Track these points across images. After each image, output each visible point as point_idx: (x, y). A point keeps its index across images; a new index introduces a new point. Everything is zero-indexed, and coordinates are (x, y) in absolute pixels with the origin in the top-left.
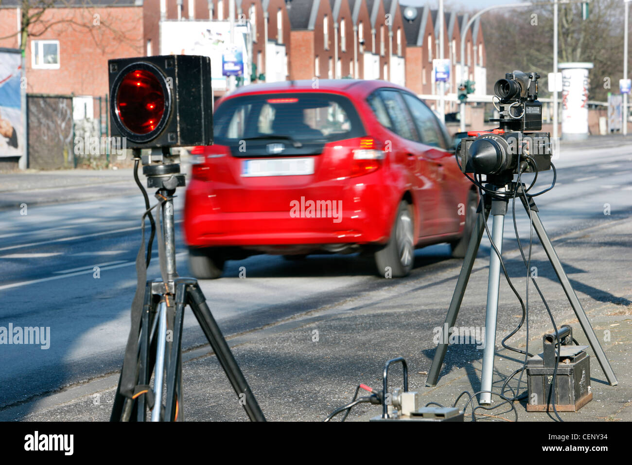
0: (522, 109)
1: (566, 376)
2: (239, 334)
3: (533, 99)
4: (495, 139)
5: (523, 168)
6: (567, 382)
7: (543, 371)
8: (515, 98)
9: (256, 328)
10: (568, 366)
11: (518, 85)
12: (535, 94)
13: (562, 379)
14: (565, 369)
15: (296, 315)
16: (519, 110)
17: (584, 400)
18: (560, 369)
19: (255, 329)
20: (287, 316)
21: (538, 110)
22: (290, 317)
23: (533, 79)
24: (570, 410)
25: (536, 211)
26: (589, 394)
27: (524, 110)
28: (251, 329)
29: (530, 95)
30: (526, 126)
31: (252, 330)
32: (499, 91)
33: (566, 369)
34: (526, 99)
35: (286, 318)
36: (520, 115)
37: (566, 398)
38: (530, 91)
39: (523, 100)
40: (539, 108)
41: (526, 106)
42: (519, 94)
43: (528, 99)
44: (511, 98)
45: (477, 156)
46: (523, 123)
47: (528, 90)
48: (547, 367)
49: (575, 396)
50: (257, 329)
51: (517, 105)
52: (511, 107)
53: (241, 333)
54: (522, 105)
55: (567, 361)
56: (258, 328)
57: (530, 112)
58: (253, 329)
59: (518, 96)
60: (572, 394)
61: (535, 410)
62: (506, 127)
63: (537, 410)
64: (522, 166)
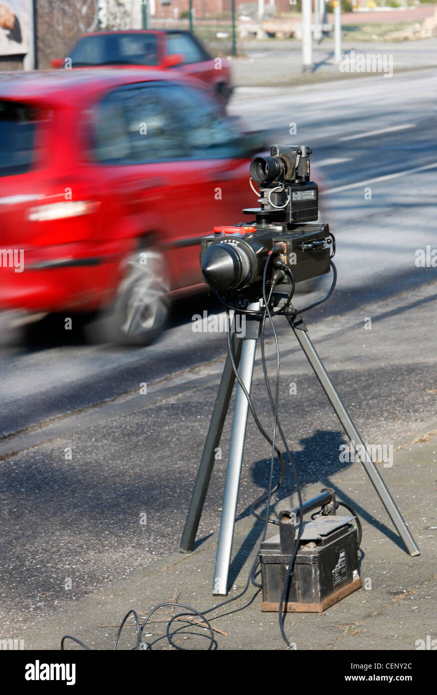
0: (286, 196)
1: (309, 565)
2: (75, 412)
3: (304, 180)
4: (234, 244)
5: (276, 280)
6: (310, 573)
7: (279, 558)
8: (278, 180)
9: (105, 400)
10: (311, 553)
11: (282, 164)
12: (306, 175)
13: (304, 569)
14: (306, 557)
15: (174, 374)
16: (283, 197)
17: (341, 593)
18: (300, 557)
19: (103, 402)
20: (159, 378)
21: (313, 194)
22: (163, 378)
23: (303, 155)
24: (314, 611)
25: (305, 331)
26: (354, 582)
27: (289, 196)
28: (95, 403)
29: (299, 175)
30: (292, 218)
31: (97, 404)
32: (257, 171)
33: (308, 556)
34: (293, 181)
35: (157, 380)
36: (285, 204)
37: (309, 594)
38: (299, 171)
39: (289, 183)
40: (313, 191)
41: (293, 191)
42: (282, 176)
43: (297, 181)
44: (273, 181)
45: (209, 269)
46: (289, 213)
47: (297, 169)
48: (285, 554)
49: (320, 591)
50: (105, 402)
51: (280, 191)
52: (273, 193)
53: (80, 410)
54: (287, 190)
55: (312, 545)
56: (108, 400)
57: (299, 199)
58: (99, 402)
59: (281, 179)
60: (316, 589)
61: (270, 610)
62: (264, 220)
63: (273, 610)
64: (275, 277)
